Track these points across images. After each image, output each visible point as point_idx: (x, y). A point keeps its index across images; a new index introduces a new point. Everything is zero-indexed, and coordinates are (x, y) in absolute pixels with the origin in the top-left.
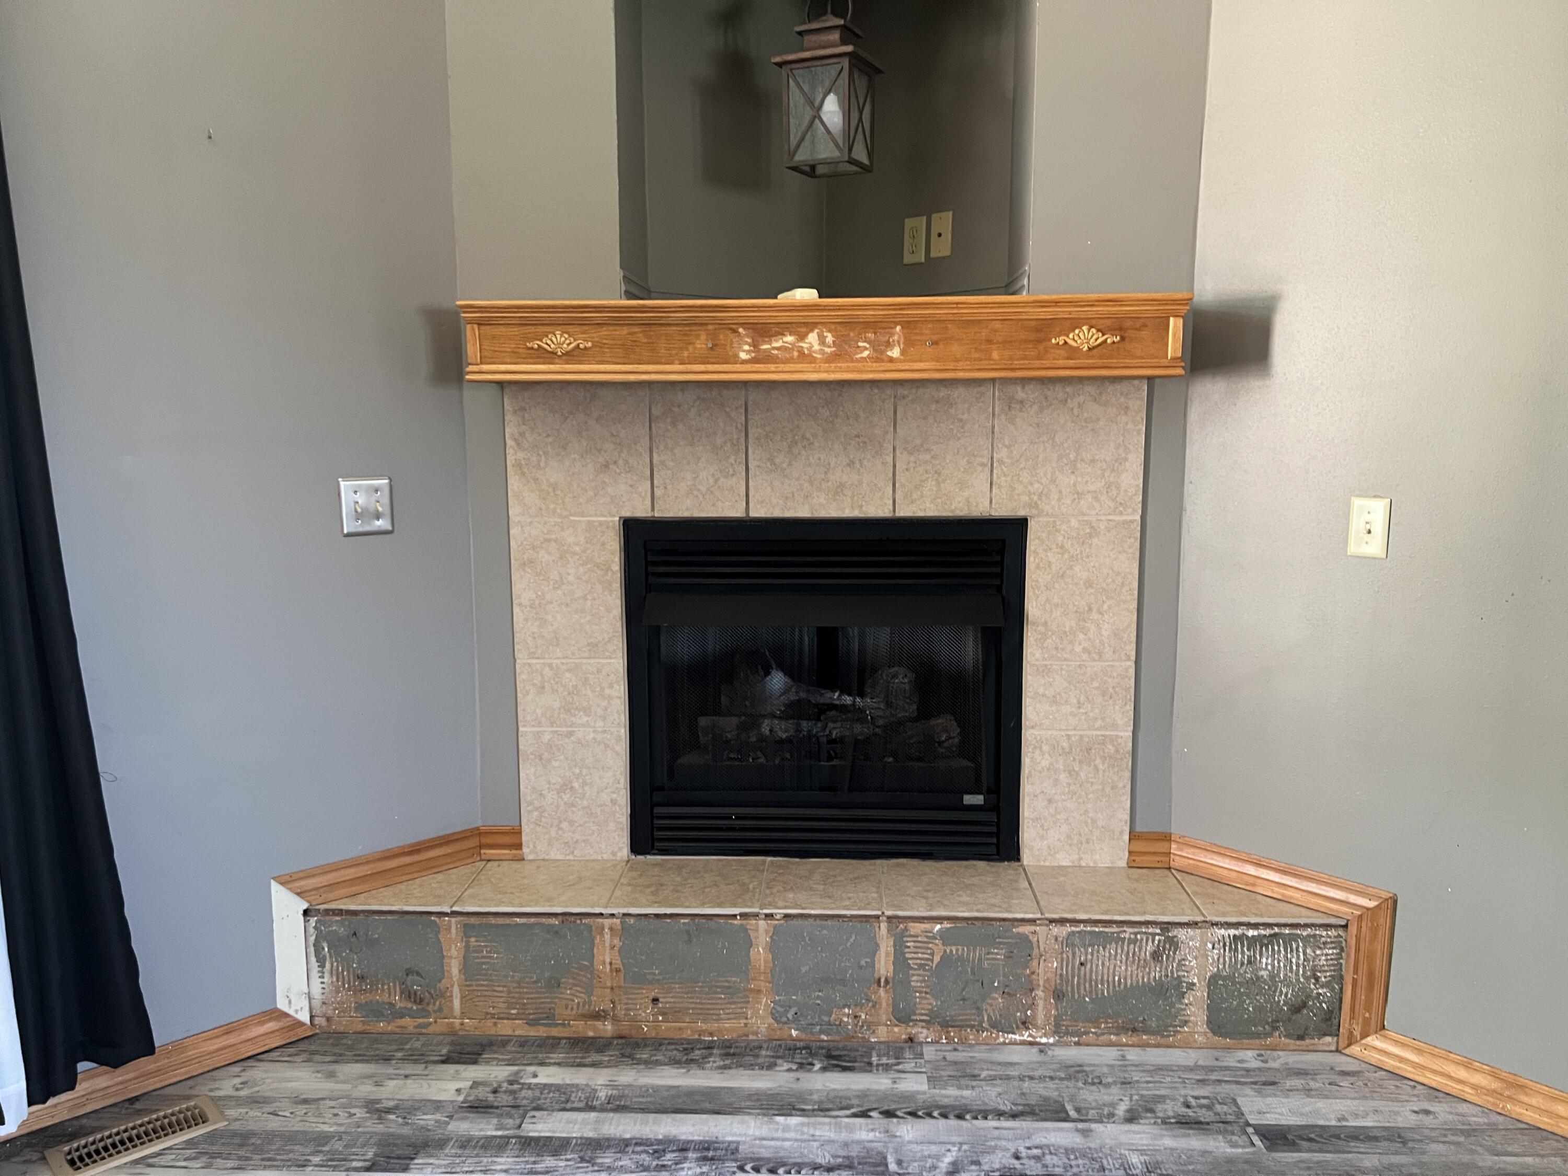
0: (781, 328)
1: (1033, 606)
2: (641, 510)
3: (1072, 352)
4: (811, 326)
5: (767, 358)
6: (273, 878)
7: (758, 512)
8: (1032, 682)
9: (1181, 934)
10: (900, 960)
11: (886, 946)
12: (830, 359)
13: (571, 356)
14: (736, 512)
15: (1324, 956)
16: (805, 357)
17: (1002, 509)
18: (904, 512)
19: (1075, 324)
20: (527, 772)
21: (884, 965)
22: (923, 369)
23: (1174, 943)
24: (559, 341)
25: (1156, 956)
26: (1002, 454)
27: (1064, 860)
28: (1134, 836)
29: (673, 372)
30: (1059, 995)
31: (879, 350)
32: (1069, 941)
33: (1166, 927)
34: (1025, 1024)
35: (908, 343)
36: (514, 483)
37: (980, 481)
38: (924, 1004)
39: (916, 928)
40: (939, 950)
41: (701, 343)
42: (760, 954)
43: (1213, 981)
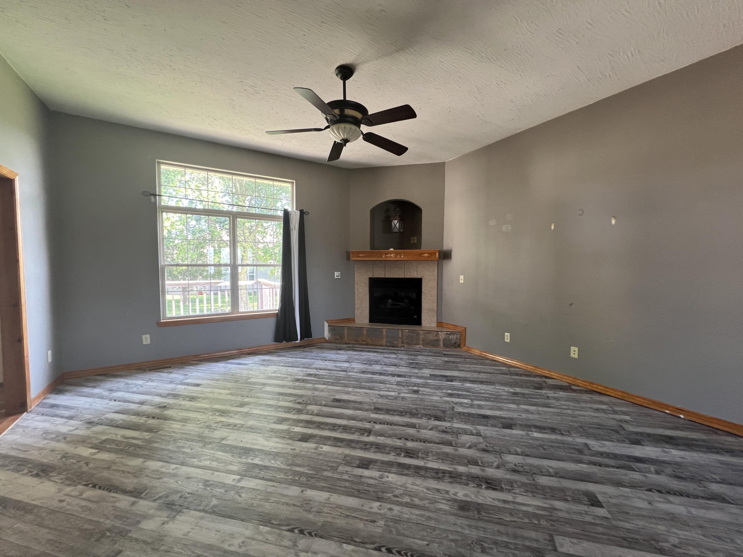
0: (388, 254)
1: (423, 290)
2: (371, 276)
3: (424, 257)
4: (392, 253)
5: (387, 257)
6: (326, 321)
7: (387, 277)
8: (423, 301)
9: (439, 333)
10: (402, 335)
11: (400, 333)
12: (395, 257)
13: (363, 257)
14: (383, 277)
15: (459, 336)
16: (391, 257)
17: (418, 276)
18: (406, 277)
19: (425, 253)
20: (356, 311)
21: (400, 336)
22: (405, 259)
23: (438, 334)
24: (361, 255)
25: (436, 336)
26: (418, 270)
27: (428, 325)
28: (437, 322)
29: (375, 259)
30: (423, 341)
31: (400, 256)
32: (424, 333)
33: (437, 331)
34: (419, 344)
35: (404, 256)
36: (356, 273)
37: (415, 273)
38: (405, 341)
39: (404, 331)
40: (407, 334)
41: (379, 255)
42: (384, 333)
43: (444, 339)
